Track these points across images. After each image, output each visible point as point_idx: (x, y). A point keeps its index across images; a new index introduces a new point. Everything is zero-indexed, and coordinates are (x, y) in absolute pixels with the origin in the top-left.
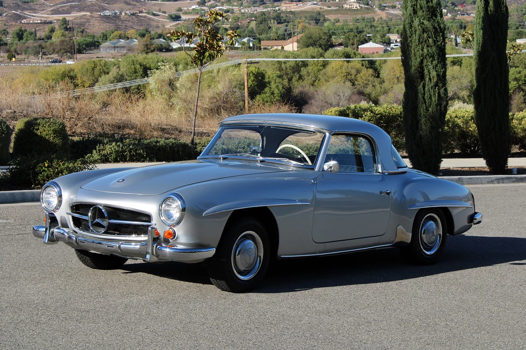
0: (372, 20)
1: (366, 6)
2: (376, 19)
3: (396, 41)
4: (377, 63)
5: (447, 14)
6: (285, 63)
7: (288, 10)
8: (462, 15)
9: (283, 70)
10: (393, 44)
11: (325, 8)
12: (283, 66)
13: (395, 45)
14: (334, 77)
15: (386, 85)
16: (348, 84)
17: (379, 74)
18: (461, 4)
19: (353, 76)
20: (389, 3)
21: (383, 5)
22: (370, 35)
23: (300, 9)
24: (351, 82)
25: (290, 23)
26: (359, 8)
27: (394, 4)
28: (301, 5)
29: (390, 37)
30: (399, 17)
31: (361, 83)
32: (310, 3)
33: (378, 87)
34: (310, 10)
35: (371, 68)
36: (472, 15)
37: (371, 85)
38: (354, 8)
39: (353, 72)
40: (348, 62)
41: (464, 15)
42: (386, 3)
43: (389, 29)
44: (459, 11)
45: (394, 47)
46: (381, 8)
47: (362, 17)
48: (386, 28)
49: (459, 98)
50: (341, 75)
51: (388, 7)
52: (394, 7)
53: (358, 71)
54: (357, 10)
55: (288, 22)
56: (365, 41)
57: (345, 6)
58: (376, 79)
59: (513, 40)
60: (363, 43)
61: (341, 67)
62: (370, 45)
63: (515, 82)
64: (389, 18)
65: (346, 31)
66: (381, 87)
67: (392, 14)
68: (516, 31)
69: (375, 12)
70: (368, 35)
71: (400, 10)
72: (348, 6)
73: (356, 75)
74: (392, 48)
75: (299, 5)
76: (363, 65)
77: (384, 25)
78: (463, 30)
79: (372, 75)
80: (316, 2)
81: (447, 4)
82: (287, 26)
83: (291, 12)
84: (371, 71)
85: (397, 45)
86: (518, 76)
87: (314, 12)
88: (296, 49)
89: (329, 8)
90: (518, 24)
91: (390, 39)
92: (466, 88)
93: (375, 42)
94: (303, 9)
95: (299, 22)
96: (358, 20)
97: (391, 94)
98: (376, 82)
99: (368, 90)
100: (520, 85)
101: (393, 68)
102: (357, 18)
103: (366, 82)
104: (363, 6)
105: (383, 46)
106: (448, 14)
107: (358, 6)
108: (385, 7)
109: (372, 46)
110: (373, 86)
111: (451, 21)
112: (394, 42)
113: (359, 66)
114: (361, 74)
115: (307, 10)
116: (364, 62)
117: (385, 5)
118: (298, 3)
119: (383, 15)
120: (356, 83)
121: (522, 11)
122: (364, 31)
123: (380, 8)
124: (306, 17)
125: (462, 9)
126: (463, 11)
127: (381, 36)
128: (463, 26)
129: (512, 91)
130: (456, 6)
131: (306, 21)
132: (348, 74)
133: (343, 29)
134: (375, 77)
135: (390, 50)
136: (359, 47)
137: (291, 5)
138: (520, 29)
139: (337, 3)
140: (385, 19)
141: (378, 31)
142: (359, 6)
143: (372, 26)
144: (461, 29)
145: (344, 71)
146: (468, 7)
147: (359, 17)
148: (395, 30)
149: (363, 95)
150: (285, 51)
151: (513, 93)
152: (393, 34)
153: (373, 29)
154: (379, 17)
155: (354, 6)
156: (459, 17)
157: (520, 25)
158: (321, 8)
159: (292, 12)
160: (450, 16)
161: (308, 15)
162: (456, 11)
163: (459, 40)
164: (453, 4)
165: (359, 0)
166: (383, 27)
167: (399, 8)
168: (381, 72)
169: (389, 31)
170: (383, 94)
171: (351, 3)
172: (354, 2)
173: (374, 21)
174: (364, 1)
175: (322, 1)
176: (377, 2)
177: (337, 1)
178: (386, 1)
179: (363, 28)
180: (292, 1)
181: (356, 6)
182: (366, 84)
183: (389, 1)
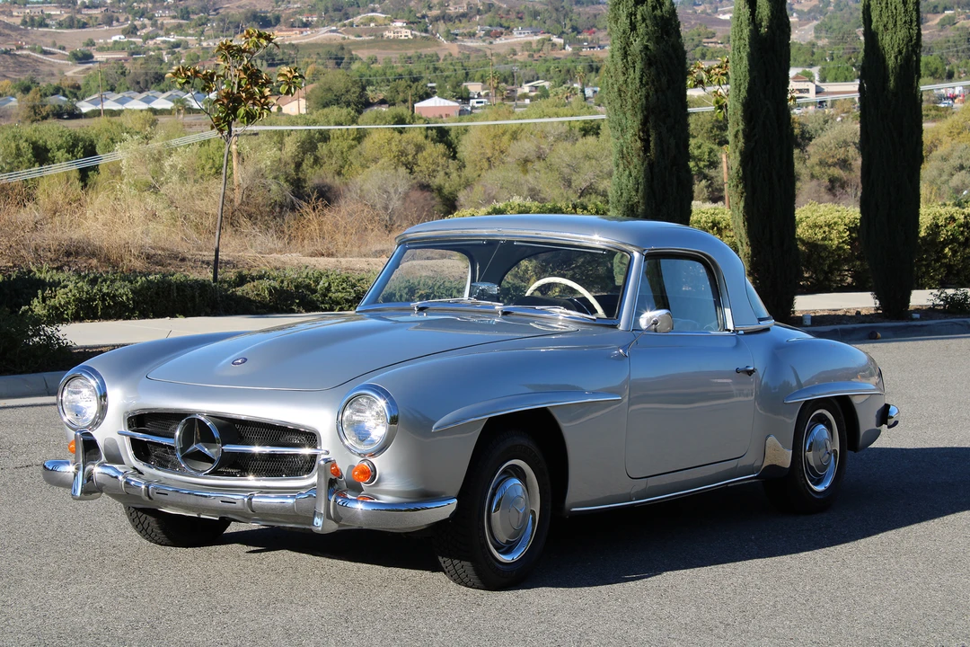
0: (435, 58)
1: (424, 35)
2: (442, 58)
3: (479, 95)
4: (453, 134)
5: (565, 45)
6: (289, 133)
7: (287, 43)
8: (590, 48)
10: (475, 101)
11: (352, 38)
13: (477, 102)
14: (375, 160)
15: (469, 172)
16: (403, 171)
17: (455, 153)
18: (589, 29)
19: (410, 157)
20: (464, 28)
21: (452, 32)
22: (434, 85)
23: (306, 40)
24: (407, 168)
26: (410, 37)
27: (472, 31)
28: (309, 33)
29: (469, 88)
30: (481, 53)
31: (424, 168)
32: (325, 29)
33: (454, 175)
34: (325, 42)
35: (440, 142)
36: (607, 47)
37: (442, 173)
38: (403, 38)
39: (411, 149)
41: (594, 48)
42: (458, 28)
43: (467, 74)
44: (585, 40)
45: (477, 105)
46: (450, 37)
47: (416, 52)
48: (461, 73)
49: (597, 193)
50: (389, 154)
51: (464, 35)
52: (472, 35)
53: (419, 148)
54: (408, 41)
55: (287, 64)
56: (428, 96)
57: (387, 34)
58: (450, 161)
60: (422, 99)
61: (389, 142)
62: (435, 102)
64: (463, 54)
65: (390, 78)
66: (459, 176)
67: (469, 48)
69: (438, 44)
70: (430, 85)
71: (484, 41)
72: (392, 34)
73: (416, 154)
74: (473, 108)
75: (305, 33)
76: (426, 137)
77: (458, 67)
78: (594, 73)
79: (444, 155)
80: (334, 28)
81: (565, 30)
84: (441, 148)
85: (482, 102)
87: (331, 45)
88: (303, 111)
89: (358, 39)
91: (468, 92)
92: (609, 175)
93: (442, 96)
94: (312, 40)
95: (307, 64)
96: (410, 58)
97: (478, 189)
98: (451, 166)
99: (438, 180)
101: (480, 142)
102: (409, 55)
103: (434, 167)
104: (418, 33)
105: (457, 104)
106: (567, 47)
107: (409, 34)
108: (457, 35)
109: (438, 105)
110: (446, 174)
111: (573, 58)
112: (476, 96)
113: (420, 139)
114: (425, 153)
115: (319, 42)
116: (430, 132)
117: (456, 32)
118: (303, 29)
119: (454, 48)
120: (416, 168)
121: (693, 40)
122: (422, 77)
123: (448, 36)
124: (318, 54)
125: (589, 37)
126: (592, 41)
127: (452, 86)
128: (594, 67)
130: (579, 33)
131: (319, 61)
132: (403, 153)
133: (385, 74)
134: (449, 157)
135: (469, 108)
136: (416, 105)
137: (290, 33)
139: (372, 28)
140: (457, 56)
141: (446, 77)
142: (412, 34)
143: (436, 69)
144: (591, 71)
145: (394, 148)
146: (601, 35)
147: (411, 53)
148: (477, 76)
149: (428, 191)
150: (284, 114)
152: (473, 81)
153: (438, 73)
154: (446, 53)
155: (403, 35)
156: (585, 51)
158: (344, 39)
159: (293, 45)
160: (570, 49)
161: (323, 51)
162: (581, 41)
163: (589, 92)
164: (574, 29)
165: (411, 24)
166: (455, 70)
167: (481, 37)
168: (460, 149)
169: (467, 77)
170: (465, 188)
171: (396, 28)
172: (402, 27)
173: (438, 61)
174: (421, 25)
175: (345, 25)
176: (442, 26)
177: (372, 25)
178: (459, 25)
179: (420, 73)
180: (292, 26)
181: (406, 34)
182: (434, 171)
183: (462, 25)
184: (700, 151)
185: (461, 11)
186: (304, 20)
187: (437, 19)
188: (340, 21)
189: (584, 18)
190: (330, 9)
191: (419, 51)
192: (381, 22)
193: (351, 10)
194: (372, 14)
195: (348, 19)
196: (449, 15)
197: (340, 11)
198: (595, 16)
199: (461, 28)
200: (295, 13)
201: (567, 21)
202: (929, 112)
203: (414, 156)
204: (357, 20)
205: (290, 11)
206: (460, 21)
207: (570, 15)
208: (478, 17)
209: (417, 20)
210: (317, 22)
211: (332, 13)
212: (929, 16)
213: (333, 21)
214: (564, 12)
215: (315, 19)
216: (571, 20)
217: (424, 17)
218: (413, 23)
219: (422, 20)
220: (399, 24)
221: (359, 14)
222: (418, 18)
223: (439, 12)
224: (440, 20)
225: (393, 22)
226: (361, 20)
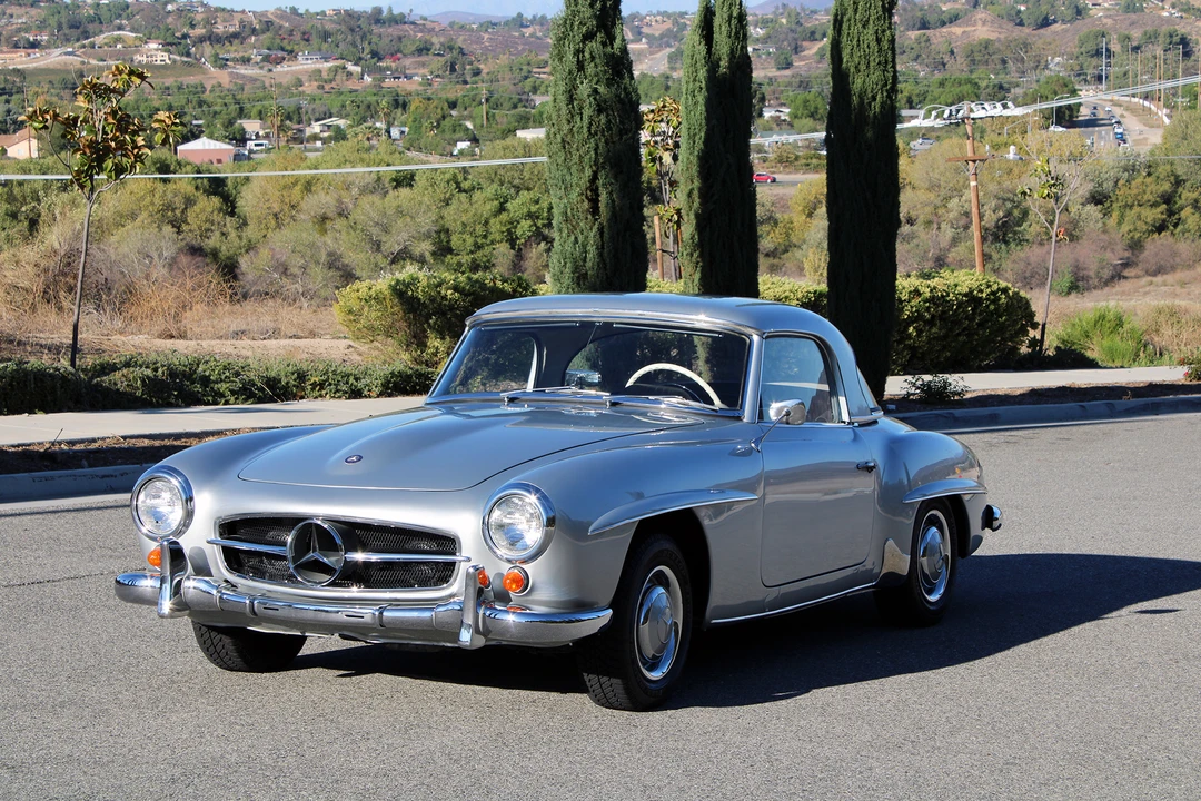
0: (199, 89)
1: (185, 59)
2: (208, 89)
3: (257, 135)
4: (229, 182)
5: (363, 75)
6: (21, 183)
7: (11, 67)
8: (395, 78)
9: (15, 200)
10: (253, 142)
11: (94, 62)
12: (16, 190)
13: (256, 145)
14: (133, 216)
15: (251, 232)
16: (168, 230)
17: (234, 207)
18: (392, 55)
19: (178, 212)
20: (235, 51)
21: (221, 56)
22: (200, 122)
23: (35, 65)
24: (174, 226)
25: (14, 97)
26: (168, 61)
27: (246, 55)
28: (38, 55)
29: (245, 126)
30: (258, 84)
31: (194, 227)
32: (58, 51)
33: (233, 234)
34: (59, 67)
35: (215, 194)
36: (416, 78)
37: (217, 234)
38: (159, 62)
39: (179, 202)
40: (165, 181)
41: (399, 78)
42: (228, 52)
43: (241, 109)
44: (388, 69)
45: (255, 148)
46: (219, 63)
47: (176, 81)
48: (233, 108)
49: (412, 259)
50: (151, 208)
51: (236, 60)
52: (246, 61)
53: (189, 202)
54: (165, 67)
55: (10, 94)
56: (193, 135)
57: (138, 58)
58: (228, 219)
59: (510, 131)
60: (186, 139)
61: (152, 192)
62: (202, 144)
63: (529, 222)
64: (236, 84)
65: (144, 114)
66: (240, 237)
67: (244, 76)
68: (513, 112)
69: (205, 72)
70: (195, 122)
71: (261, 68)
72: (145, 59)
73: (186, 208)
74: (251, 151)
75: (33, 56)
76: (197, 188)
77: (229, 100)
78: (400, 109)
79: (220, 210)
80: (70, 50)
81: (362, 55)
82: (8, 102)
83: (17, 72)
84: (216, 201)
85: (261, 145)
86: (534, 209)
87: (68, 72)
88: (35, 154)
89: (101, 63)
90: (515, 97)
91: (243, 131)
92: (427, 236)
93: (211, 137)
94: (42, 64)
95: (37, 94)
96: (168, 88)
97: (264, 253)
98: (228, 225)
99: (213, 241)
100: (538, 228)
101: (265, 193)
102: (166, 84)
103: (207, 225)
104: (178, 58)
105: (231, 147)
106: (366, 76)
107: (166, 59)
108: (227, 60)
109: (207, 147)
110: (223, 234)
111: (374, 90)
112: (254, 137)
113: (190, 189)
114: (196, 208)
115: (52, 67)
116: (199, 181)
117: (226, 56)
118: (30, 51)
119: (223, 77)
120: (185, 227)
121: (521, 69)
122: (185, 113)
123: (215, 61)
124: (50, 82)
125: (393, 65)
126: (397, 70)
127: (223, 125)
128: (401, 102)
129: (523, 241)
130: (380, 59)
131: (52, 91)
132: (169, 207)
133: (138, 109)
134: (226, 213)
135: (246, 153)
136: (179, 148)
137: (14, 55)
138: (520, 110)
139: (119, 50)
140: (227, 86)
141: (215, 113)
142: (170, 59)
143: (201, 103)
144: (397, 107)
145: (157, 201)
146: (408, 62)
147: (169, 81)
148: (254, 112)
149: (200, 255)
150: (9, 158)
151: (525, 244)
152: (249, 118)
153: (205, 108)
154: (214, 82)
155: (159, 59)
156: (388, 82)
157: (520, 100)
158: (83, 63)
159: (19, 70)
160: (370, 80)
161: (56, 79)
162: (382, 70)
163: (395, 133)
164: (374, 54)
165: (168, 45)
166: (226, 105)
167: (257, 63)
168: (240, 203)
169: (242, 113)
170: (247, 251)
171: (150, 50)
172: (157, 50)
173: (203, 92)
174: (181, 47)
175: (84, 46)
176: (208, 49)
177: (119, 46)
178: (229, 47)
179: (182, 107)
180: (16, 46)
181: (162, 58)
182: (207, 230)
183: (234, 48)
184: (537, 206)
185: (232, 30)
186: (31, 39)
187: (201, 40)
188: (78, 40)
189: (386, 41)
190: (65, 26)
191: (179, 80)
192: (131, 43)
193: (91, 28)
194: (118, 33)
195: (87, 38)
196: (217, 35)
197: (78, 28)
198: (400, 38)
199: (232, 51)
200: (19, 30)
201: (366, 44)
202: (809, 161)
203: (183, 212)
204: (99, 39)
205: (14, 27)
206: (230, 42)
207: (369, 36)
208: (253, 38)
209: (176, 41)
210: (48, 42)
211: (67, 32)
212: (804, 43)
213: (68, 40)
214: (361, 33)
215: (45, 38)
216: (370, 43)
217: (185, 36)
218: (171, 44)
219: (183, 41)
220: (153, 45)
221: (101, 32)
222: (178, 38)
223: (204, 31)
224: (205, 40)
225: (146, 43)
226: (106, 41)
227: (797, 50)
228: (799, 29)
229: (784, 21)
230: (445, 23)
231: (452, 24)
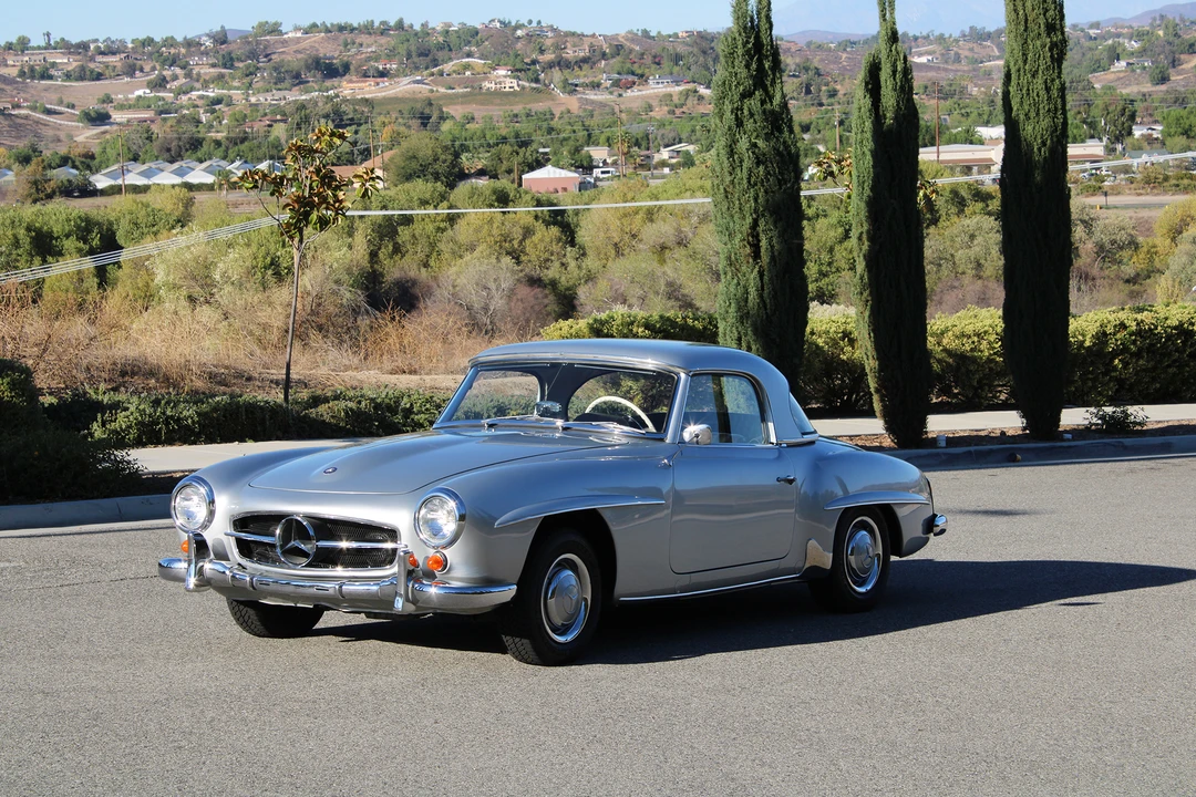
0: (548, 116)
1: (534, 85)
2: (557, 115)
3: (605, 162)
4: (570, 216)
7: (359, 97)
10: (600, 170)
11: (442, 90)
13: (603, 172)
14: (472, 248)
15: (591, 262)
16: (507, 261)
17: (573, 239)
19: (516, 243)
20: (585, 76)
21: (570, 82)
22: (547, 150)
23: (383, 94)
24: (512, 257)
25: (363, 127)
26: (516, 88)
27: (596, 80)
28: (387, 84)
29: (592, 153)
30: (607, 109)
31: (533, 257)
32: (408, 79)
33: (573, 264)
34: (408, 96)
35: (554, 224)
37: (557, 264)
38: (507, 89)
39: (517, 233)
40: (504, 213)
42: (578, 77)
43: (589, 135)
45: (602, 176)
46: (568, 89)
47: (524, 108)
48: (582, 134)
50: (489, 239)
51: (586, 86)
52: (596, 86)
53: (528, 232)
54: (514, 94)
55: (360, 125)
56: (538, 164)
57: (486, 85)
58: (568, 249)
60: (532, 168)
61: (489, 223)
62: (547, 173)
64: (585, 110)
65: (491, 142)
66: (580, 267)
67: (593, 102)
69: (553, 98)
70: (541, 150)
71: (611, 93)
72: (493, 85)
73: (524, 239)
74: (597, 179)
75: (381, 85)
76: (536, 217)
77: (578, 126)
79: (560, 240)
80: (419, 78)
82: (357, 132)
83: (366, 101)
84: (555, 231)
85: (608, 172)
87: (415, 100)
89: (450, 91)
91: (590, 159)
93: (557, 165)
94: (391, 93)
95: (384, 124)
96: (516, 116)
97: (603, 284)
98: (568, 255)
99: (552, 272)
101: (605, 222)
102: (515, 112)
103: (546, 255)
104: (527, 84)
105: (577, 175)
107: (515, 85)
108: (576, 85)
109: (552, 176)
110: (563, 264)
112: (601, 165)
113: (529, 221)
114: (535, 238)
115: (400, 96)
116: (540, 214)
117: (576, 81)
118: (379, 80)
119: (572, 103)
120: (523, 258)
122: (532, 141)
123: (564, 87)
124: (399, 111)
127: (570, 152)
131: (400, 120)
132: (506, 238)
133: (484, 137)
134: (566, 243)
135: (592, 181)
136: (523, 177)
137: (363, 84)
139: (468, 78)
140: (576, 112)
141: (563, 140)
142: (518, 85)
143: (550, 130)
145: (495, 232)
147: (518, 109)
148: (602, 138)
149: (539, 286)
152: (597, 145)
153: (554, 135)
154: (563, 108)
155: (507, 86)
158: (432, 91)
159: (367, 100)
161: (406, 108)
165: (517, 72)
166: (574, 132)
167: (607, 88)
168: (580, 232)
169: (590, 140)
170: (586, 282)
171: (498, 77)
172: (505, 77)
173: (552, 119)
174: (530, 73)
175: (432, 74)
176: (557, 74)
177: (468, 73)
178: (579, 72)
179: (530, 135)
180: (365, 75)
181: (511, 84)
182: (548, 260)
183: (583, 73)
185: (582, 54)
186: (381, 67)
187: (551, 65)
188: (427, 68)
190: (414, 54)
191: (528, 106)
192: (478, 69)
193: (440, 55)
194: (467, 60)
195: (436, 66)
196: (567, 60)
197: (427, 55)
199: (582, 76)
200: (369, 59)
202: (1180, 181)
203: (521, 242)
204: (448, 67)
205: (363, 56)
206: (580, 67)
208: (603, 62)
209: (525, 67)
210: (397, 70)
211: (416, 59)
212: (1182, 56)
213: (417, 68)
214: (714, 56)
215: (394, 66)
217: (534, 62)
218: (520, 70)
219: (532, 67)
220: (502, 72)
221: (451, 59)
222: (527, 64)
223: (553, 56)
224: (554, 66)
225: (495, 69)
226: (454, 68)
227: (1174, 63)
228: (1177, 41)
229: (1161, 33)
230: (802, 43)
231: (809, 44)
